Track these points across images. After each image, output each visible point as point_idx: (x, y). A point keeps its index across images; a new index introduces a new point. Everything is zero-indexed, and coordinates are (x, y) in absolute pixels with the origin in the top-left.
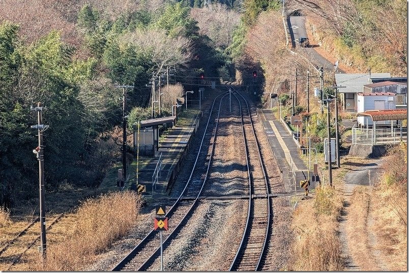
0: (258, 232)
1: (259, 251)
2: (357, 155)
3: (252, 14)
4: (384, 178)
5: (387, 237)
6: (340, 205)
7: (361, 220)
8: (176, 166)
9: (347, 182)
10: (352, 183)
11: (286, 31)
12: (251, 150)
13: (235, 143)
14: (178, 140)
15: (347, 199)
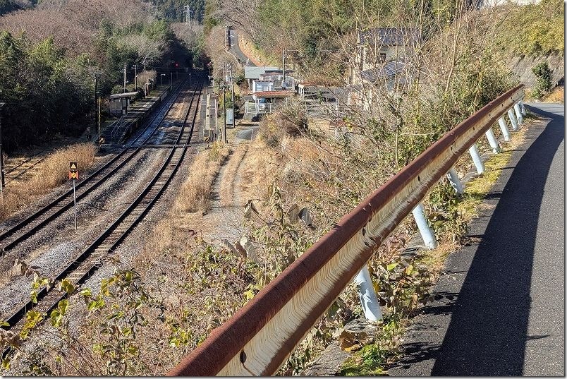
0: (168, 173)
1: (161, 187)
2: (247, 119)
3: (208, 28)
4: (258, 137)
5: (247, 178)
6: (226, 154)
7: (236, 165)
8: (135, 124)
9: (238, 137)
10: (240, 138)
11: (226, 38)
12: (191, 113)
13: (182, 109)
14: (145, 106)
15: (233, 149)
